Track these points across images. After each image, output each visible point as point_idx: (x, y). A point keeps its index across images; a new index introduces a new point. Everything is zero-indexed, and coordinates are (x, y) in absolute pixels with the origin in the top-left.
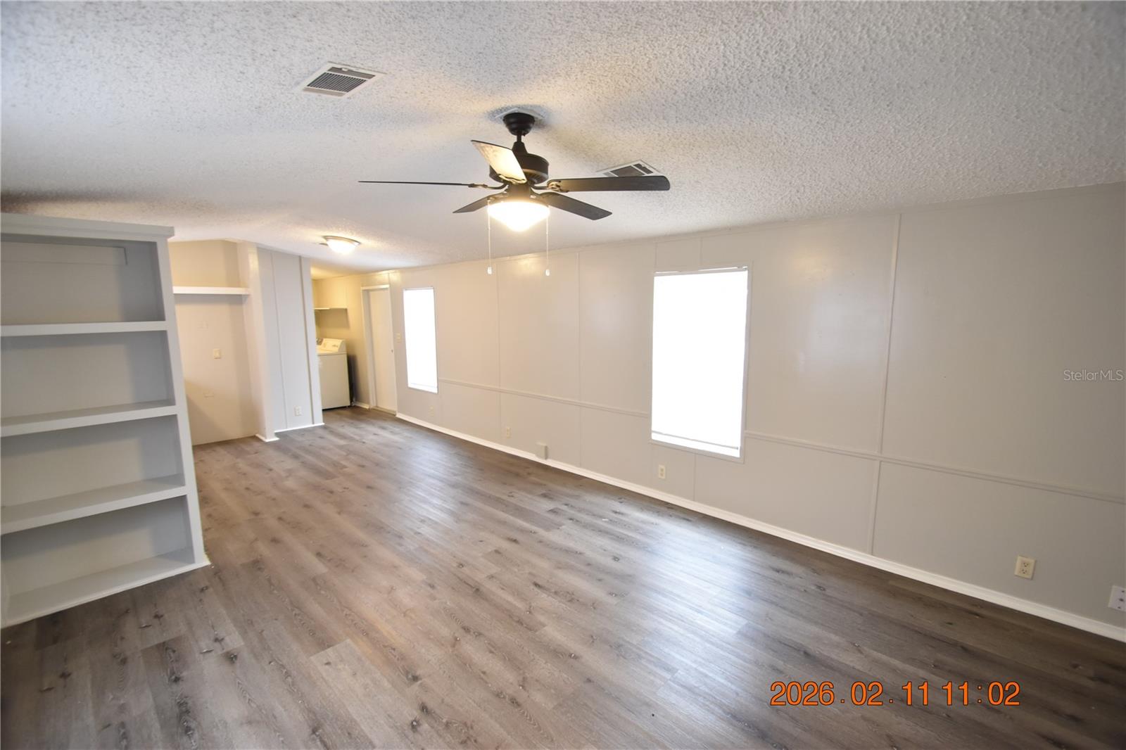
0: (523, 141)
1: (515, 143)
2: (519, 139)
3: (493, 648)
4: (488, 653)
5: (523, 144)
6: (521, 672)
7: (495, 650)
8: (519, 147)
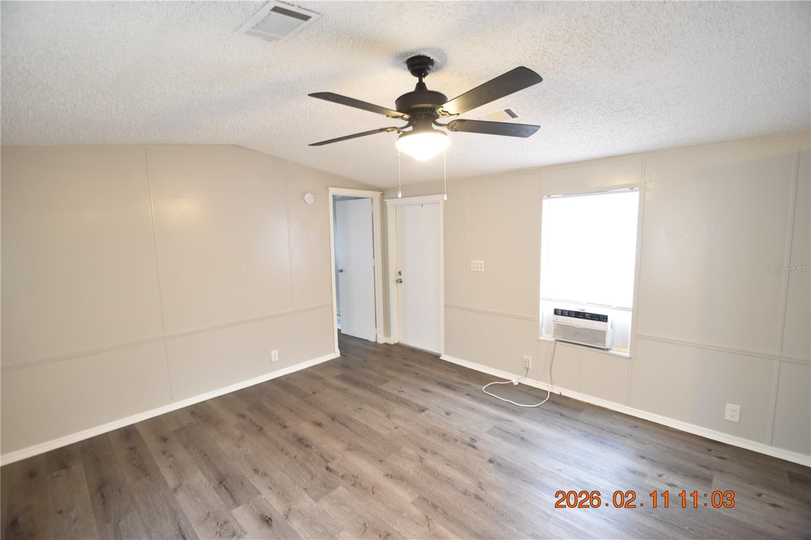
0: (423, 81)
3: (449, 481)
4: (452, 478)
5: (424, 84)
6: (424, 466)
7: (446, 480)
8: (421, 86)
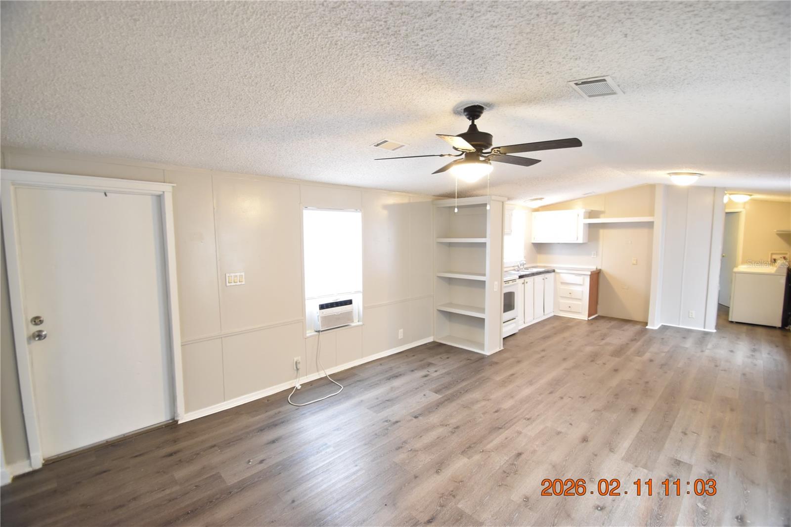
0: (475, 123)
1: (470, 125)
2: (473, 122)
5: (475, 125)
8: (473, 127)
